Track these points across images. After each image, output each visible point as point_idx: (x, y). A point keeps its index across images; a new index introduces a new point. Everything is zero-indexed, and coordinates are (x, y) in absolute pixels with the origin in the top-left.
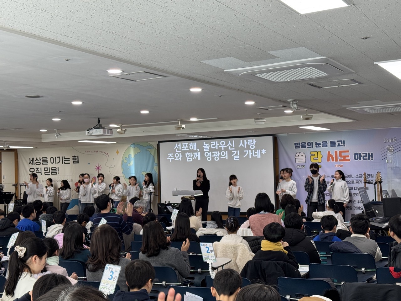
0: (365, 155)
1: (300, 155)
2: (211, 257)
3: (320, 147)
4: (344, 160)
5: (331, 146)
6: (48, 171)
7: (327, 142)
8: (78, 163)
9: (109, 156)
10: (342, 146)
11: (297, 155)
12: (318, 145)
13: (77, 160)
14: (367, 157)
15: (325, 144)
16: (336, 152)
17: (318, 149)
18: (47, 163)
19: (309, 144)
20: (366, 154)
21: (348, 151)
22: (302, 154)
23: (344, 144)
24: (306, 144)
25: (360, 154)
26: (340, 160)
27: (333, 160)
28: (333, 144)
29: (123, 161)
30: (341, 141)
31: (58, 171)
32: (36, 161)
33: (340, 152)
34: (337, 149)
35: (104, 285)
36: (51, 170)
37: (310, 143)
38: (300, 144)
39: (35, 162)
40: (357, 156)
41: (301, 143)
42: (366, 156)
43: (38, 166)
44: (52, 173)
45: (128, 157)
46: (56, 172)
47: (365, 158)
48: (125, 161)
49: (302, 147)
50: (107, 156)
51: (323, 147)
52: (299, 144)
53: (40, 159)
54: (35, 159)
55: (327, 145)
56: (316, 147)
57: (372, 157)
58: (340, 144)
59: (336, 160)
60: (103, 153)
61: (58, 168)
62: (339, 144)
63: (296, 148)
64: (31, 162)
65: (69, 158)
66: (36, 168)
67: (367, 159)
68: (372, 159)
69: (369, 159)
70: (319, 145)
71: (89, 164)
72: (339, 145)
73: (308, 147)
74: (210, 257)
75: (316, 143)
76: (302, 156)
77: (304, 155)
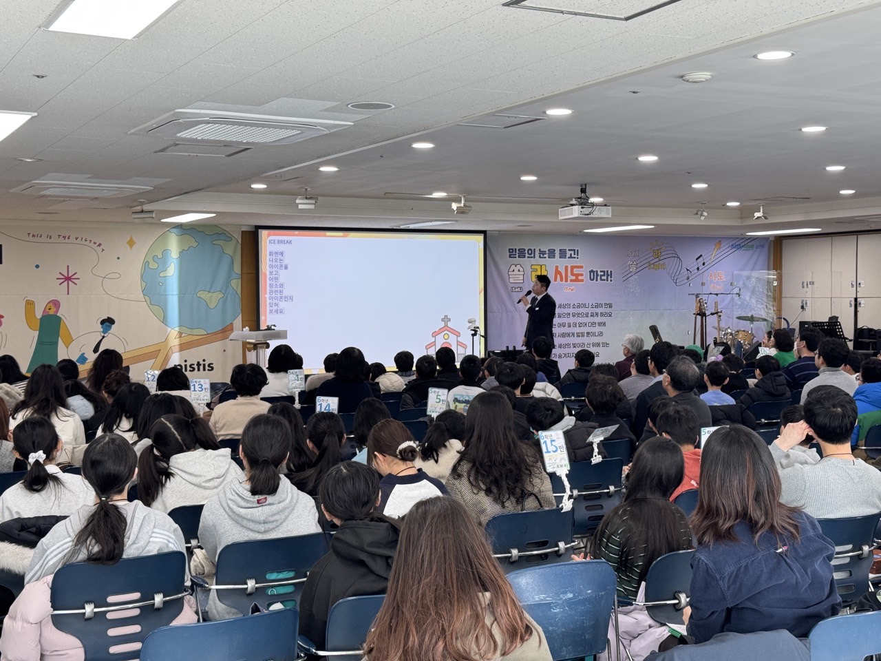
0: (602, 273)
1: (516, 269)
3: (545, 258)
4: (577, 280)
5: (560, 257)
7: (554, 250)
8: (2, 263)
9: (103, 250)
10: (575, 258)
11: (511, 270)
14: (605, 278)
15: (552, 254)
16: (566, 267)
17: (542, 261)
19: (530, 252)
20: (604, 272)
21: (582, 267)
22: (518, 267)
23: (578, 255)
24: (526, 252)
25: (597, 271)
26: (571, 281)
27: (562, 280)
28: (563, 254)
29: (146, 264)
30: (574, 250)
33: (573, 268)
34: (567, 262)
37: (531, 250)
38: (517, 252)
41: (519, 250)
42: (604, 275)
45: (160, 256)
47: (603, 278)
48: (153, 265)
49: (519, 257)
50: (99, 249)
51: (549, 257)
55: (554, 256)
56: (540, 257)
57: (611, 277)
58: (573, 256)
59: (566, 281)
60: (88, 243)
62: (571, 254)
63: (510, 257)
67: (604, 280)
69: (607, 280)
70: (543, 255)
71: (37, 266)
72: (571, 257)
73: (528, 257)
75: (540, 250)
76: (519, 271)
77: (521, 269)
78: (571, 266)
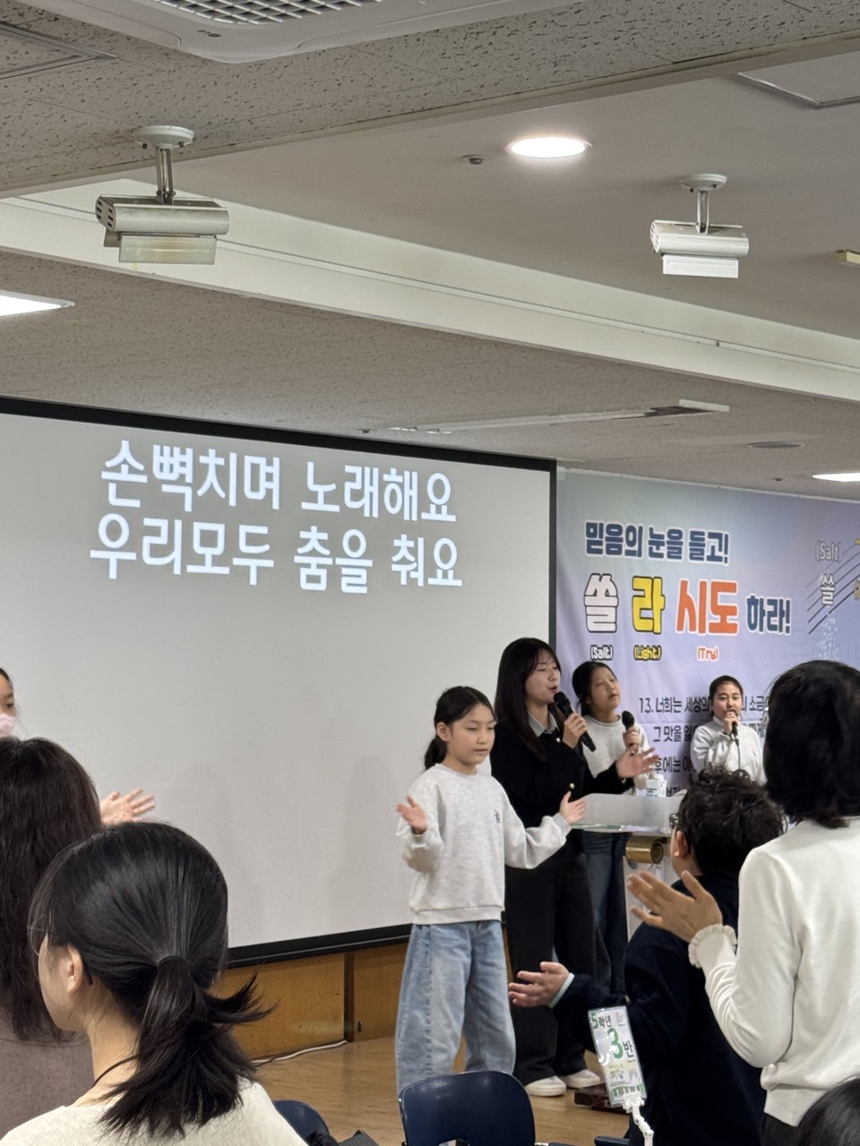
0: (772, 608)
1: (601, 589)
3: (661, 556)
4: (723, 625)
5: (692, 556)
7: (680, 534)
10: (721, 558)
11: (591, 590)
12: (655, 543)
15: (675, 544)
16: (703, 585)
17: (655, 567)
19: (631, 536)
20: (775, 603)
21: (733, 588)
22: (606, 581)
23: (727, 550)
24: (623, 536)
25: (762, 601)
26: (712, 629)
27: (693, 626)
28: (697, 546)
30: (719, 537)
33: (718, 587)
34: (705, 572)
37: (633, 529)
38: (605, 535)
40: (756, 613)
41: (608, 528)
42: (775, 614)
47: (773, 621)
49: (609, 552)
51: (669, 555)
52: (602, 535)
55: (680, 551)
56: (651, 554)
57: (789, 620)
58: (717, 553)
59: (702, 630)
62: (713, 549)
63: (589, 550)
67: (776, 629)
68: (789, 631)
70: (658, 546)
72: (712, 557)
73: (627, 553)
75: (651, 530)
76: (607, 595)
77: (612, 592)
78: (714, 585)
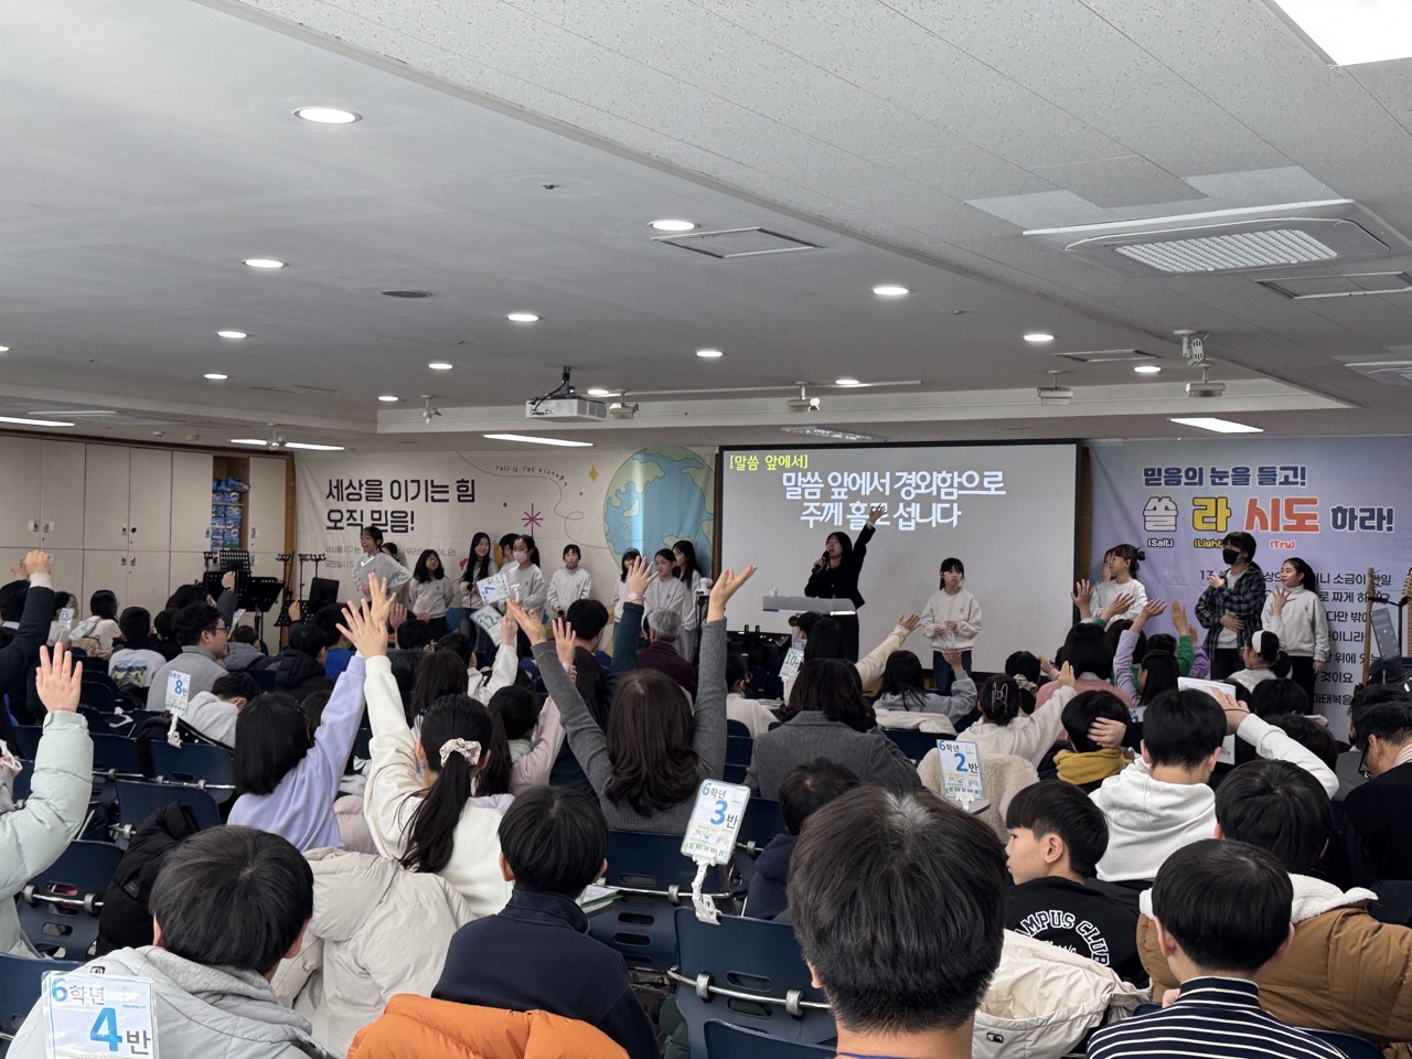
0: (1367, 514)
1: (1161, 506)
2: (970, 783)
3: (1226, 484)
4: (1301, 527)
5: (1260, 483)
6: (383, 521)
7: (1248, 470)
8: (473, 501)
9: (566, 484)
10: (1297, 483)
11: (1150, 506)
12: (1218, 477)
13: (470, 492)
14: (1374, 523)
15: (1241, 476)
16: (1276, 503)
17: (1218, 491)
18: (378, 497)
19: (1191, 474)
20: (1371, 511)
21: (1314, 502)
22: (1165, 502)
23: (1303, 478)
24: (1183, 474)
25: (1352, 510)
26: (1287, 528)
27: (1264, 526)
28: (1267, 476)
29: (608, 501)
30: (1295, 469)
31: (412, 522)
32: (347, 488)
33: (1290, 503)
34: (1280, 492)
35: (698, 837)
36: (390, 518)
37: (1193, 469)
38: (1163, 474)
39: (345, 493)
40: (1343, 518)
41: (1167, 471)
42: (1372, 518)
43: (352, 505)
44: (392, 526)
45: (623, 490)
46: (406, 527)
47: (1367, 523)
48: (616, 503)
49: (1167, 483)
50: (562, 483)
51: (1234, 483)
52: (1160, 474)
53: (361, 485)
54: (346, 484)
55: (1247, 480)
56: (1214, 483)
57: (1390, 522)
58: (1291, 479)
59: (1275, 528)
60: (550, 475)
61: (412, 513)
62: (1287, 477)
63: (1147, 483)
64: (335, 491)
65: (447, 487)
66: (348, 511)
67: (1373, 528)
68: (1390, 529)
69: (1380, 527)
70: (1221, 478)
71: (505, 505)
72: (1286, 481)
73: (1186, 484)
74: (965, 783)
75: (1213, 470)
76: (1166, 508)
77: (1172, 506)
78: (1287, 500)
